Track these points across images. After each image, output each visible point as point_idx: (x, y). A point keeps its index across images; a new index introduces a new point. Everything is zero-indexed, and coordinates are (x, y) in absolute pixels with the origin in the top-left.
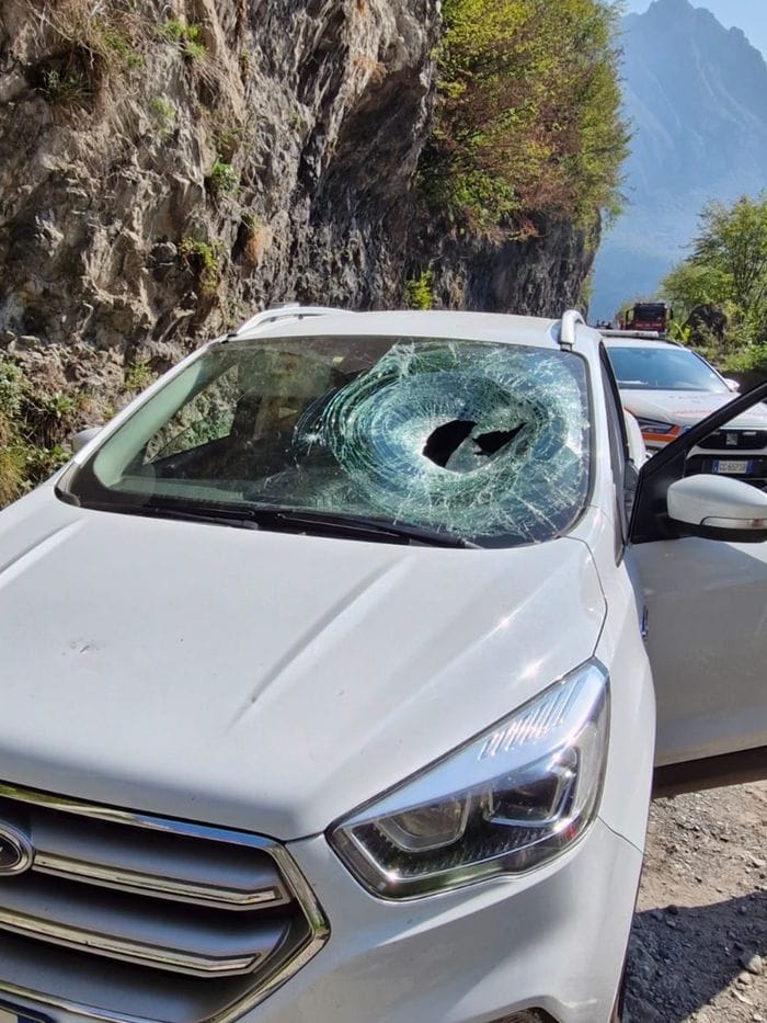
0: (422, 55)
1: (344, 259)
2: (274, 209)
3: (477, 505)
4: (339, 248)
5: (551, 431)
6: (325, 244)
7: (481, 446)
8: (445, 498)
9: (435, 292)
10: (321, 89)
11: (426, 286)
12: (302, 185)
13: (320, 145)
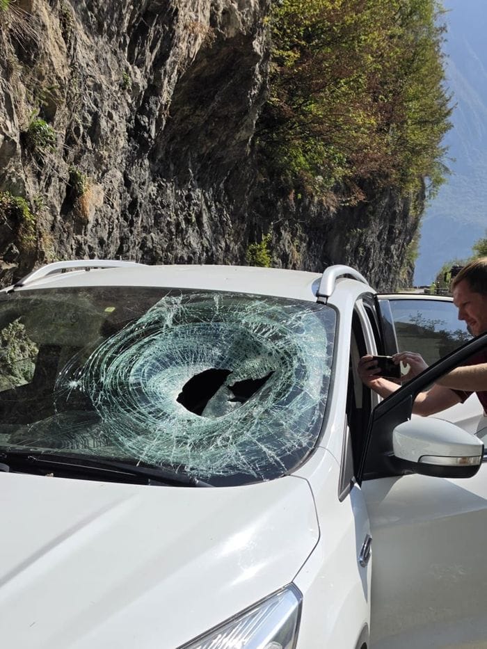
0: (255, 22)
1: (188, 221)
2: (104, 168)
3: (217, 448)
4: (182, 210)
5: (294, 379)
6: (168, 206)
7: (235, 394)
8: (189, 441)
9: (275, 254)
10: (151, 52)
11: (267, 248)
12: (138, 146)
13: (154, 106)
